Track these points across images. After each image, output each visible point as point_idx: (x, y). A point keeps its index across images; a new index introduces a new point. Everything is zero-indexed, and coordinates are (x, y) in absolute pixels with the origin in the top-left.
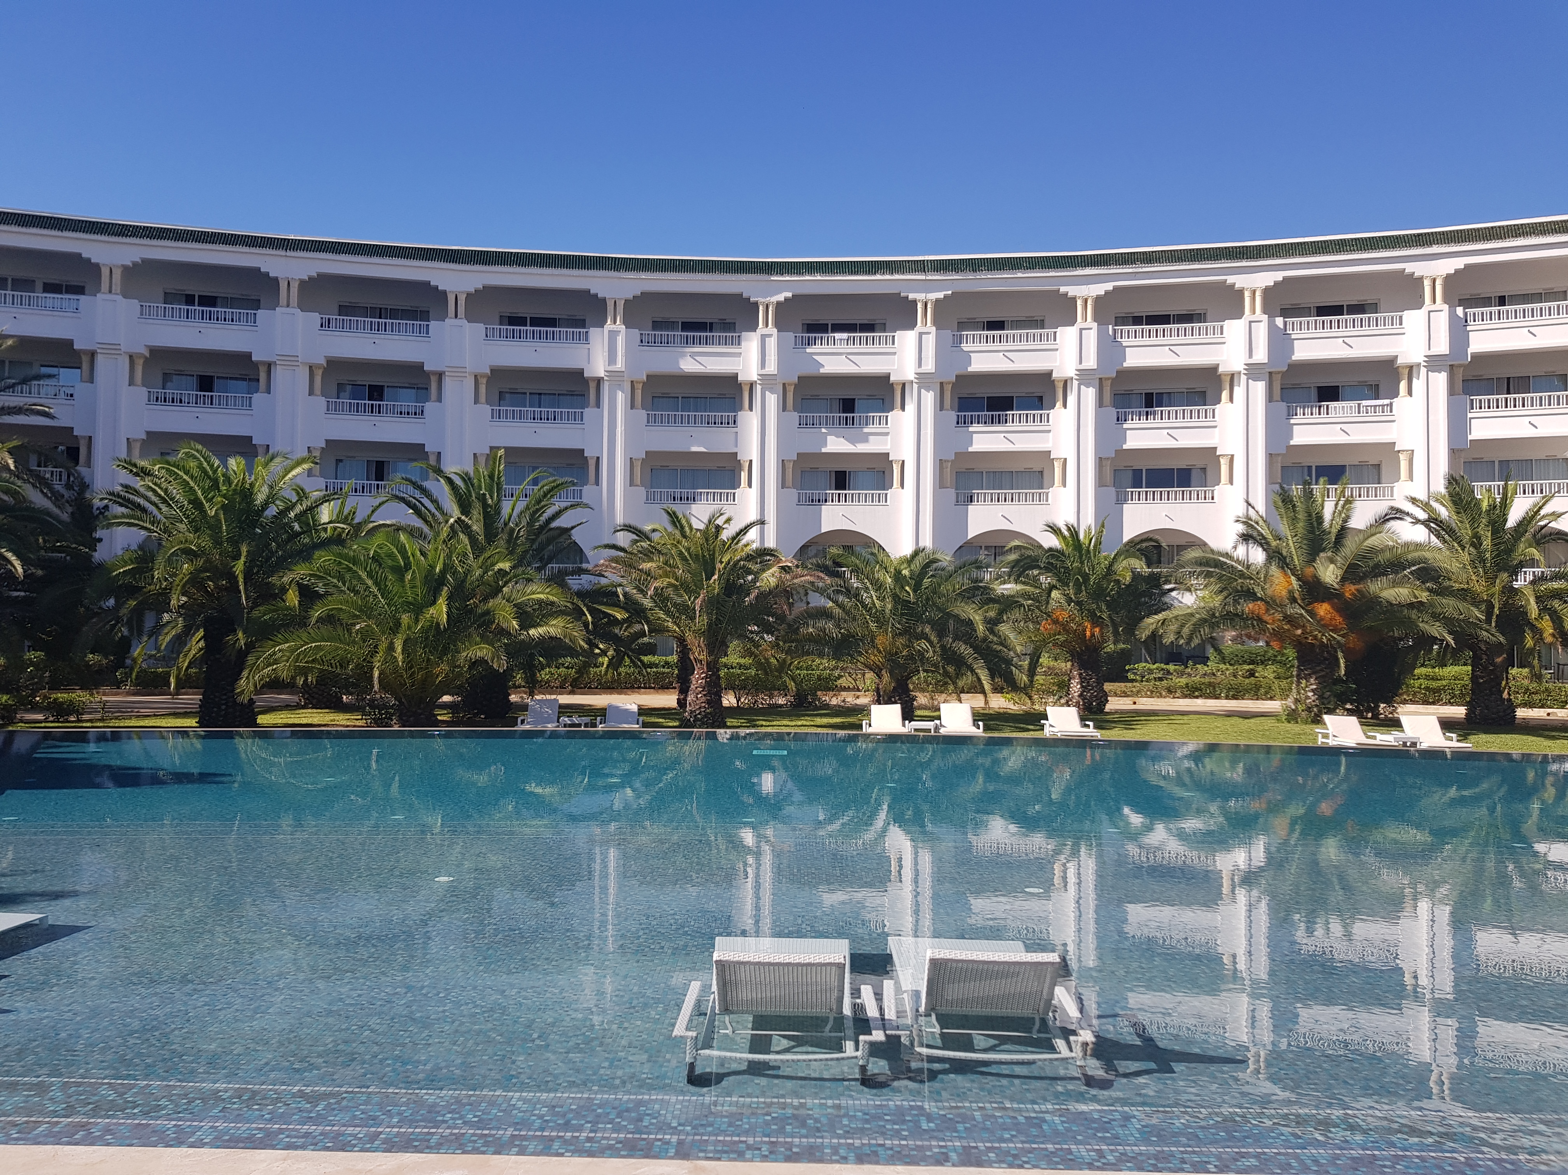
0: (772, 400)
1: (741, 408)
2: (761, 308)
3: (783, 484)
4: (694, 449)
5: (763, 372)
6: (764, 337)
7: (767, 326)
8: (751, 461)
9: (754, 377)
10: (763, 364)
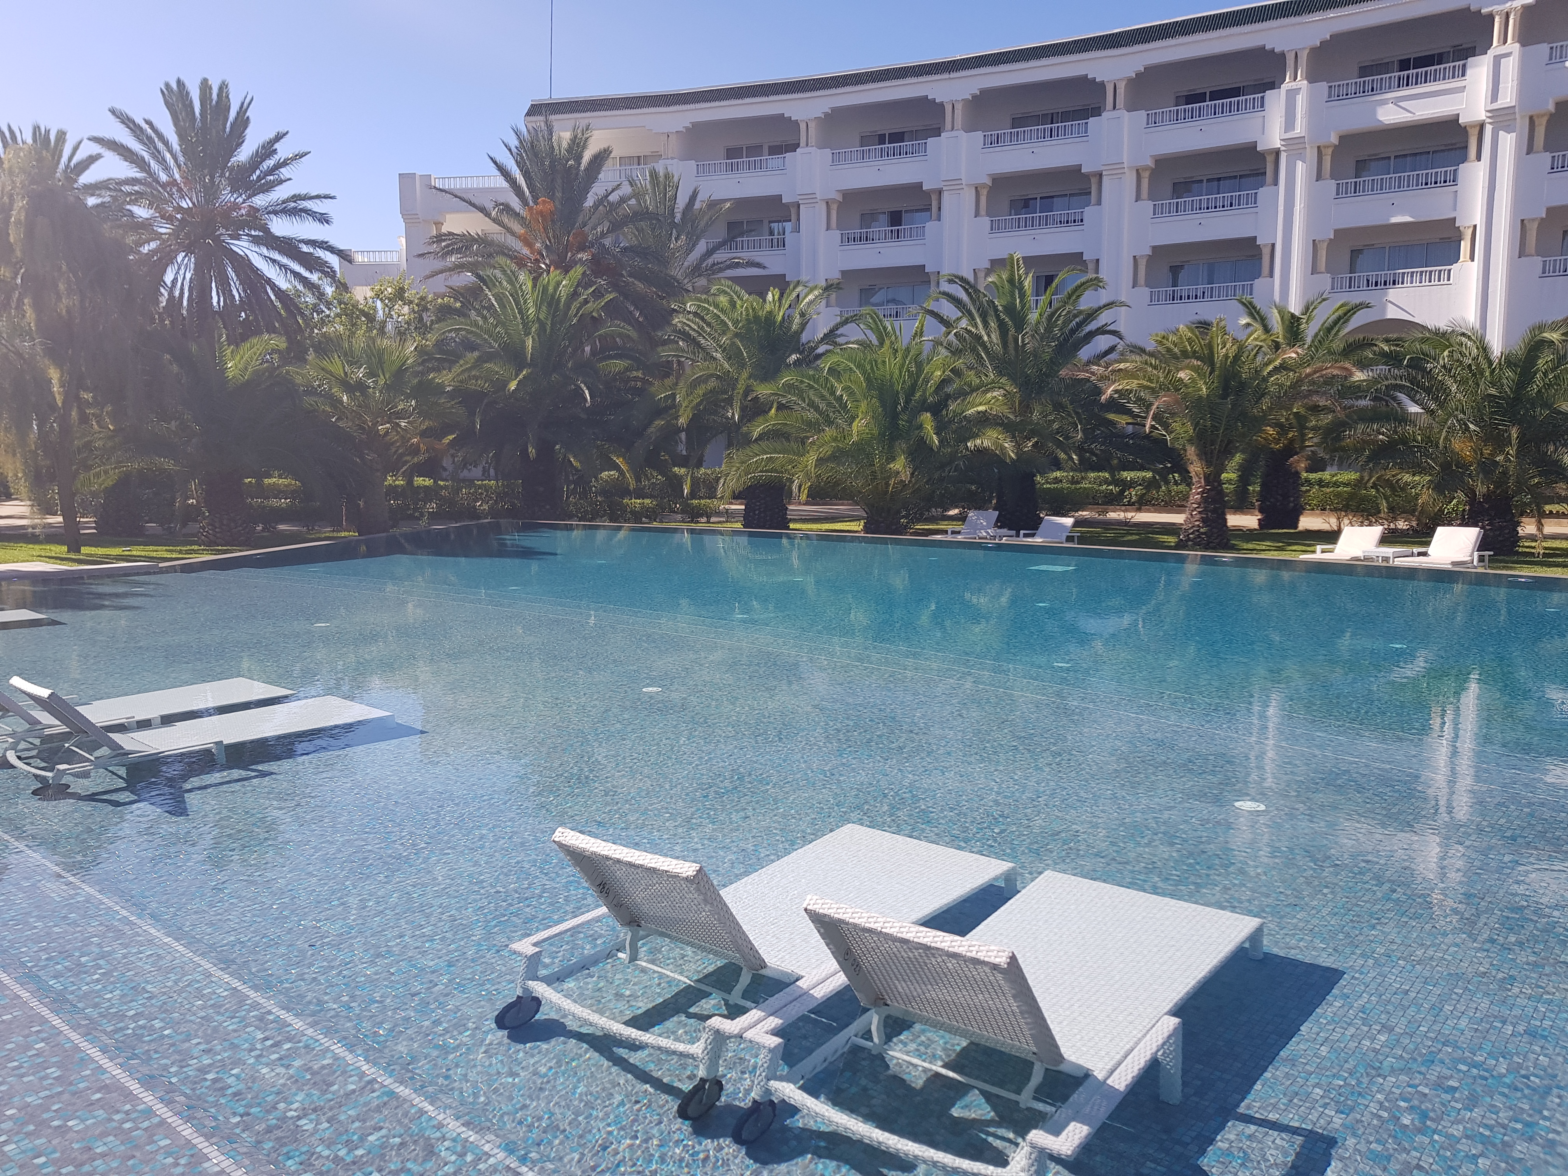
0: (1508, 142)
1: (1464, 159)
2: (1497, 19)
3: (1521, 250)
4: (1395, 220)
5: (1495, 106)
6: (1497, 59)
7: (1505, 42)
8: (1475, 226)
9: (1482, 116)
10: (1494, 97)
